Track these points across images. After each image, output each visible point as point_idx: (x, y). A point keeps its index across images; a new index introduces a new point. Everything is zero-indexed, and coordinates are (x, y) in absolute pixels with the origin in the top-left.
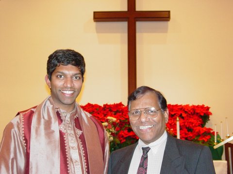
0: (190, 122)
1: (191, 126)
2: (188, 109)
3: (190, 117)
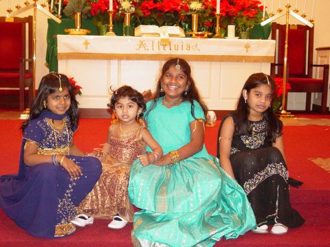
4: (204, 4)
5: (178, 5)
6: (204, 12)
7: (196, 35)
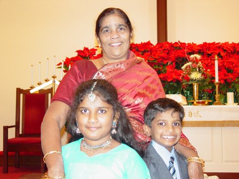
0: (230, 62)
1: (231, 66)
2: (227, 48)
3: (230, 56)
4: (203, 74)
5: (180, 75)
6: (203, 81)
7: (197, 103)
